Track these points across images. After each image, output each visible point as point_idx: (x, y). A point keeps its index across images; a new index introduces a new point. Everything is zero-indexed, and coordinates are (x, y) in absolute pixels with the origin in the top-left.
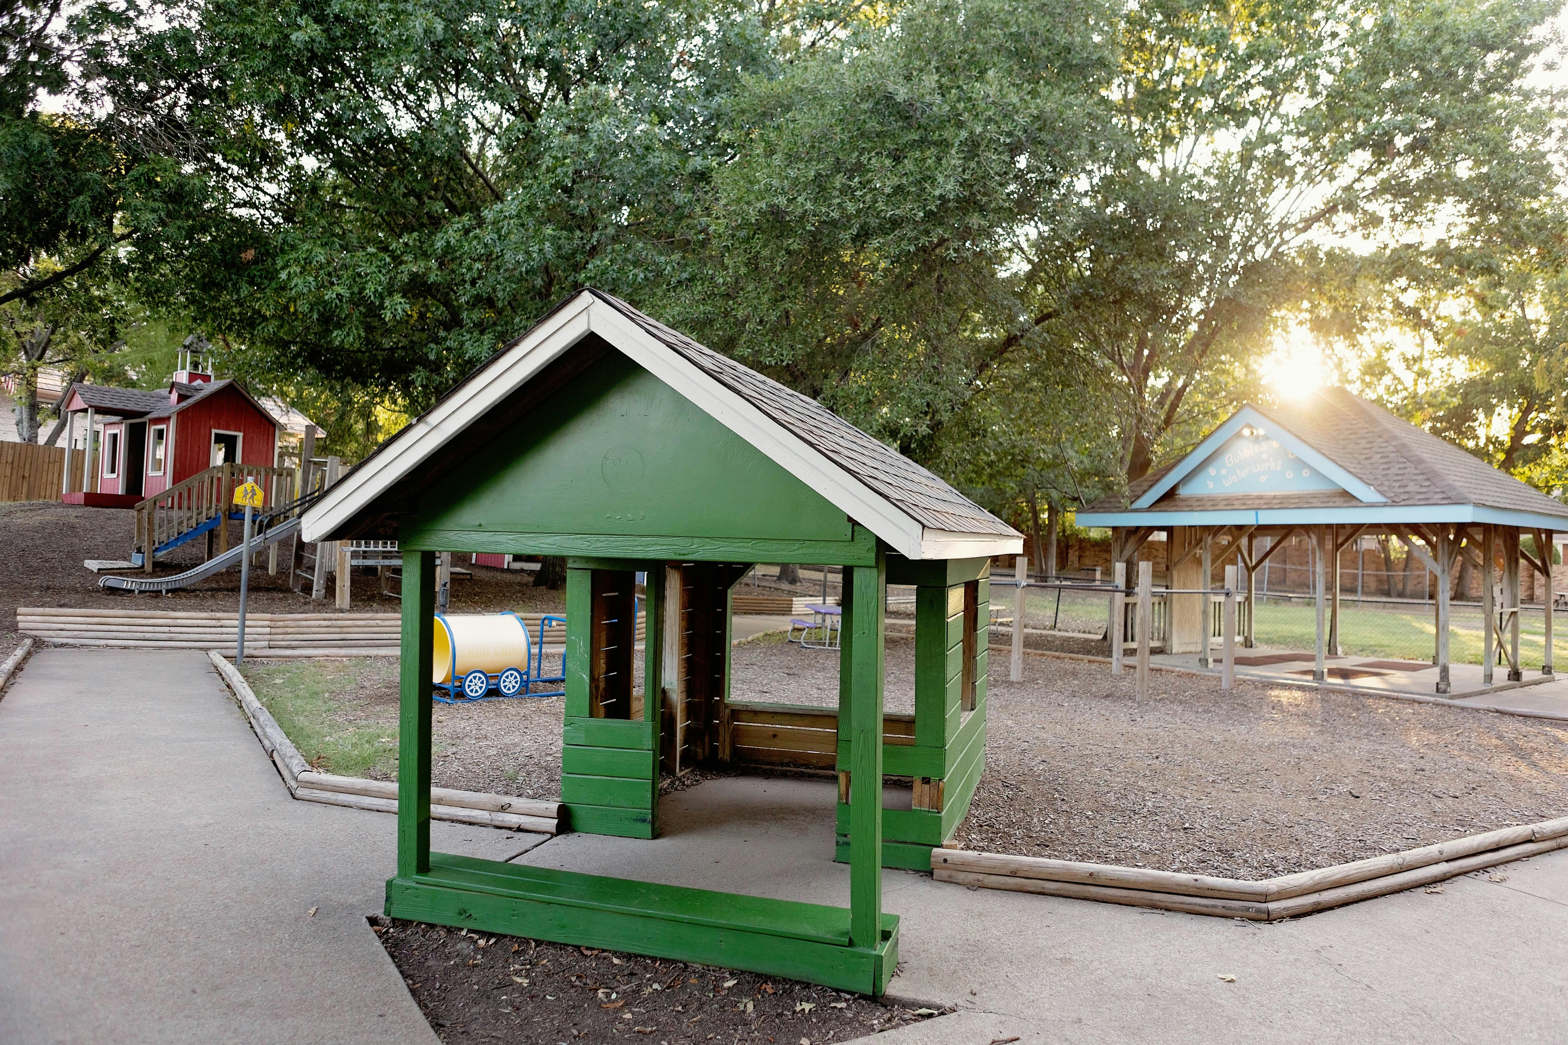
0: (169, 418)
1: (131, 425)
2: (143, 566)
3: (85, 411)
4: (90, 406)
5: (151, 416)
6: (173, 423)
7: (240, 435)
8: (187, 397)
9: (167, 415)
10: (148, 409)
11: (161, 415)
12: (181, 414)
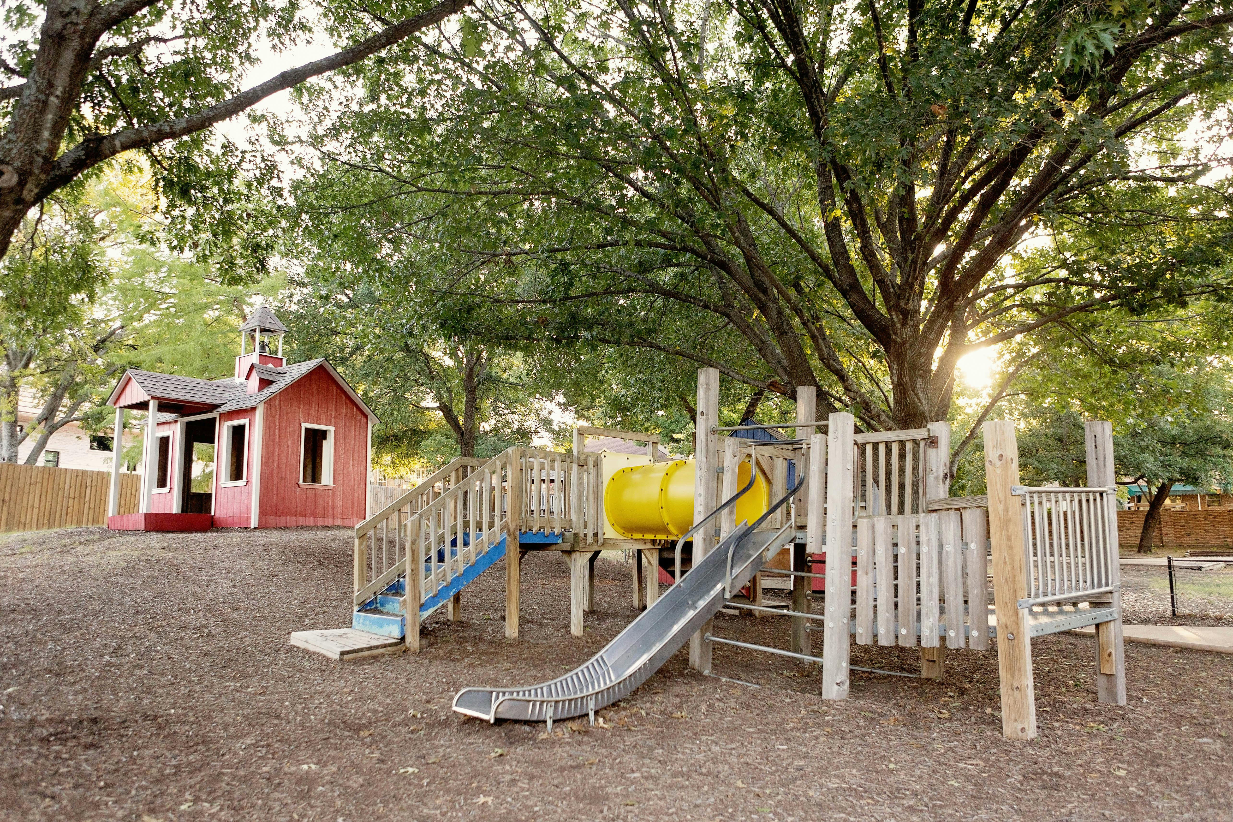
0: (254, 409)
1: (188, 424)
2: (403, 639)
3: (143, 406)
4: (153, 398)
5: (223, 409)
6: (259, 415)
7: (332, 429)
8: (270, 383)
9: (252, 404)
10: (217, 401)
11: (244, 406)
12: (269, 402)
